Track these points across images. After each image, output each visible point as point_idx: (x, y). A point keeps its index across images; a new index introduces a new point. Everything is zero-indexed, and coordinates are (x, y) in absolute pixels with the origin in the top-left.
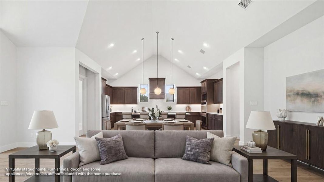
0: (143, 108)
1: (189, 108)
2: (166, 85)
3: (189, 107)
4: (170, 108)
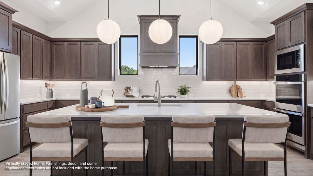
0: (128, 89)
1: (238, 89)
2: (180, 37)
3: (237, 86)
4: (183, 89)
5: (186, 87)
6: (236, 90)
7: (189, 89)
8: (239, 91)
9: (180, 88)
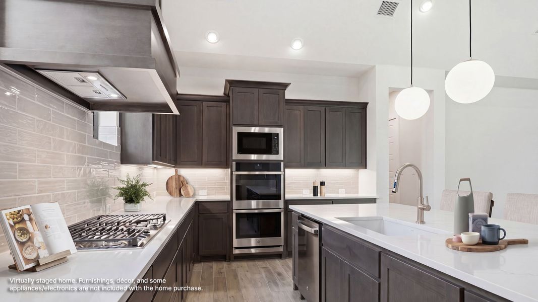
1: (181, 183)
5: (140, 183)
6: (177, 185)
7: (147, 188)
8: (183, 185)
9: (124, 186)
